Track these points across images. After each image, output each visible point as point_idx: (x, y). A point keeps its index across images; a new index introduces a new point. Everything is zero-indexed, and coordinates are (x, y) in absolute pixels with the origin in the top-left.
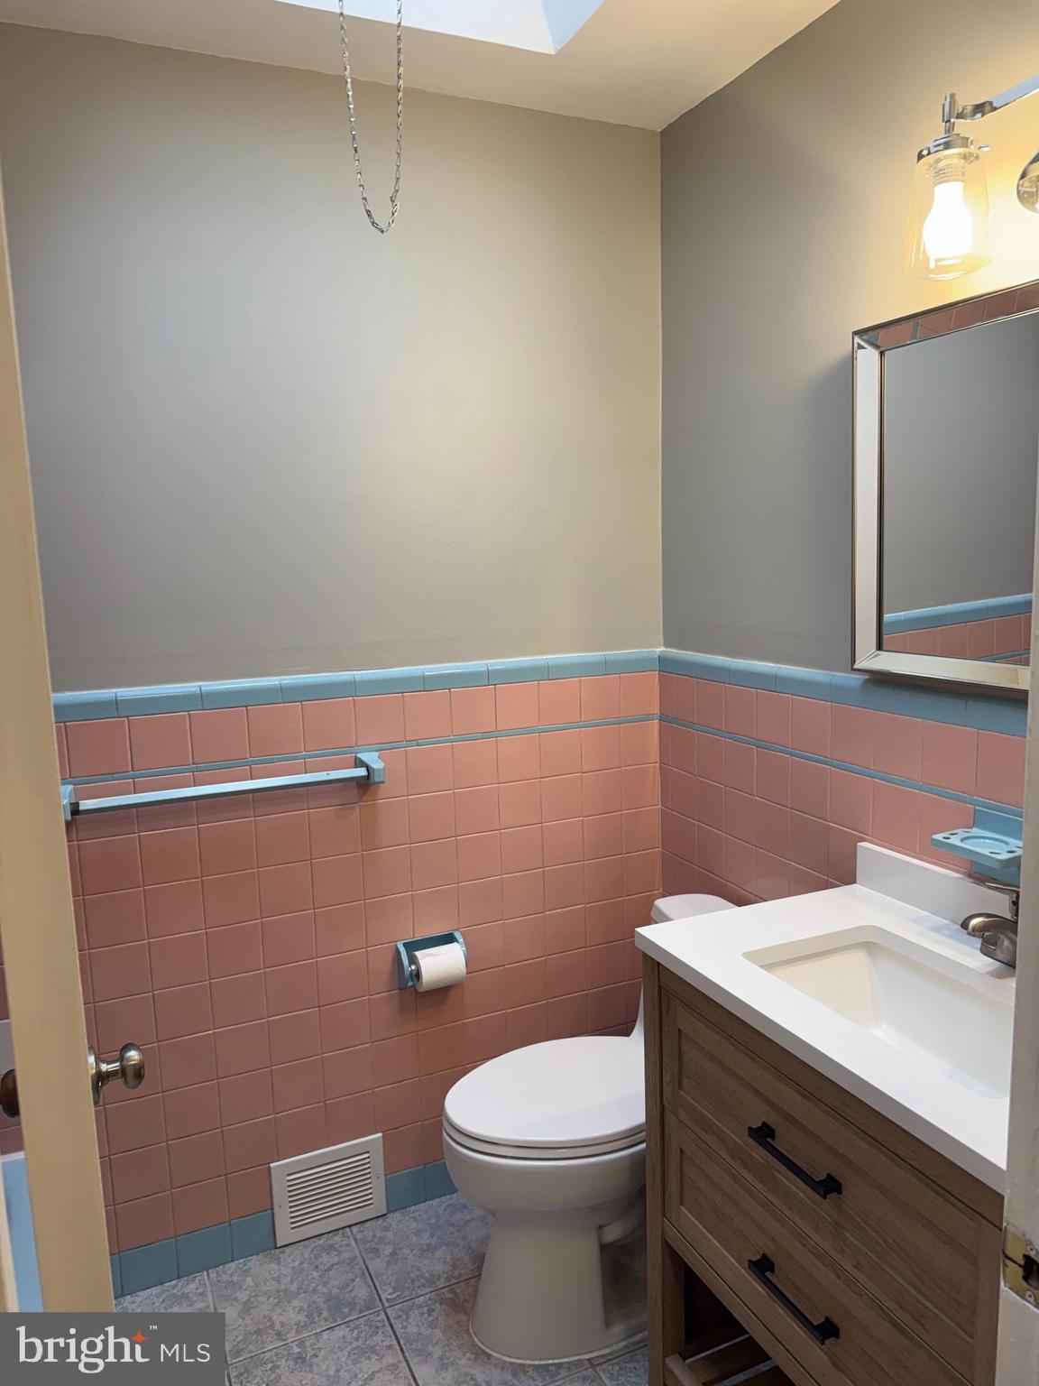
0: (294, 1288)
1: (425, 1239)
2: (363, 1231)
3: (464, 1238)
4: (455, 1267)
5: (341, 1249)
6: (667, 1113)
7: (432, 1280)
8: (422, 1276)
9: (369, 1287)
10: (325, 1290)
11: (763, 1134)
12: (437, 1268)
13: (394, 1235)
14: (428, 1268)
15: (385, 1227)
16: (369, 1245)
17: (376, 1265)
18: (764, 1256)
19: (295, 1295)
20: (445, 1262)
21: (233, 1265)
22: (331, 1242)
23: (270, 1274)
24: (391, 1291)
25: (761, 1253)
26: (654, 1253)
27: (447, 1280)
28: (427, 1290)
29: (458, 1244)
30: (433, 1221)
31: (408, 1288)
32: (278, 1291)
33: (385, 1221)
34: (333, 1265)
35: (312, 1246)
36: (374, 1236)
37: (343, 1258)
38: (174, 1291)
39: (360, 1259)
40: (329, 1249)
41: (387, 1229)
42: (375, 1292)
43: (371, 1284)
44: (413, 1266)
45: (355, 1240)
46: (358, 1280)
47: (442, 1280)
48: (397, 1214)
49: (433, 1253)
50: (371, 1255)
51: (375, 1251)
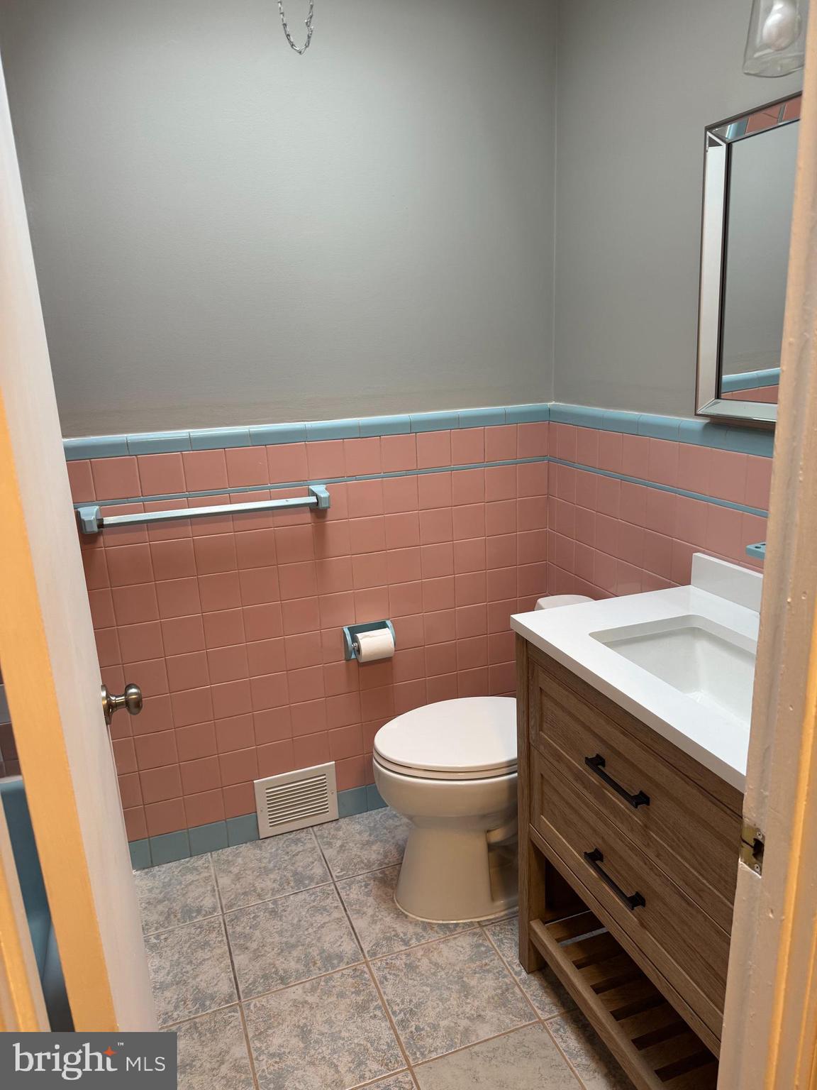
0: (271, 865)
1: (365, 837)
2: (321, 830)
3: (394, 837)
4: (386, 856)
5: (306, 842)
6: (532, 748)
7: (369, 865)
8: (362, 862)
9: (324, 867)
10: (293, 868)
11: (596, 763)
12: (373, 857)
13: (344, 834)
14: (366, 856)
15: (337, 828)
16: (325, 840)
17: (329, 853)
18: (596, 850)
19: (271, 871)
20: (378, 853)
21: (229, 849)
22: (298, 836)
23: (254, 856)
24: (339, 871)
25: (595, 848)
26: (523, 849)
27: (380, 864)
28: (365, 871)
29: (390, 841)
30: (372, 825)
31: (352, 869)
32: (260, 868)
33: (337, 824)
34: (299, 852)
35: (285, 839)
36: (329, 834)
37: (306, 848)
38: (188, 865)
39: (318, 848)
40: (297, 841)
41: (338, 829)
42: (328, 871)
43: (325, 866)
44: (356, 855)
45: (316, 836)
46: (316, 862)
47: (376, 864)
48: (347, 819)
49: (370, 847)
50: (326, 847)
51: (330, 844)
